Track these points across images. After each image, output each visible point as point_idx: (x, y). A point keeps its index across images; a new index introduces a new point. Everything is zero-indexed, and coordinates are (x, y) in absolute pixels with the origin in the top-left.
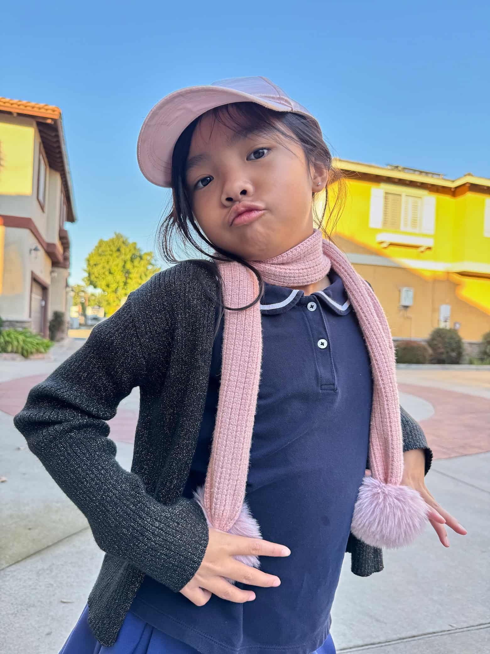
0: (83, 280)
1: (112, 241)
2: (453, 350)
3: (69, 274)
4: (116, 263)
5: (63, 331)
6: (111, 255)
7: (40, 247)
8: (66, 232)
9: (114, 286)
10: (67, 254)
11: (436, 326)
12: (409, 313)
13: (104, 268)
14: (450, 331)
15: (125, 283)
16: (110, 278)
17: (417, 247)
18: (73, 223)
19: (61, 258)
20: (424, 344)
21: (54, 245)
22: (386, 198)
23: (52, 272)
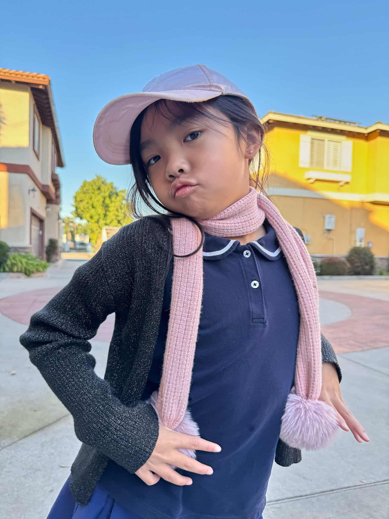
0: (72, 213)
1: (94, 182)
2: (367, 264)
3: (61, 209)
4: (97, 199)
5: (57, 254)
6: (93, 193)
7: (36, 188)
8: (57, 175)
9: (96, 218)
10: (58, 193)
11: (353, 245)
12: (331, 235)
13: (88, 203)
14: (364, 249)
15: (105, 215)
16: (93, 211)
17: (337, 182)
18: (63, 168)
19: (53, 197)
20: (343, 259)
21: (47, 186)
22: (312, 143)
23: (47, 208)
